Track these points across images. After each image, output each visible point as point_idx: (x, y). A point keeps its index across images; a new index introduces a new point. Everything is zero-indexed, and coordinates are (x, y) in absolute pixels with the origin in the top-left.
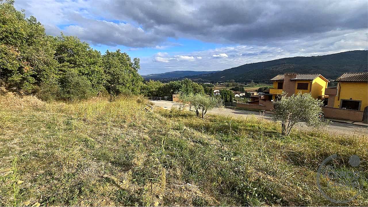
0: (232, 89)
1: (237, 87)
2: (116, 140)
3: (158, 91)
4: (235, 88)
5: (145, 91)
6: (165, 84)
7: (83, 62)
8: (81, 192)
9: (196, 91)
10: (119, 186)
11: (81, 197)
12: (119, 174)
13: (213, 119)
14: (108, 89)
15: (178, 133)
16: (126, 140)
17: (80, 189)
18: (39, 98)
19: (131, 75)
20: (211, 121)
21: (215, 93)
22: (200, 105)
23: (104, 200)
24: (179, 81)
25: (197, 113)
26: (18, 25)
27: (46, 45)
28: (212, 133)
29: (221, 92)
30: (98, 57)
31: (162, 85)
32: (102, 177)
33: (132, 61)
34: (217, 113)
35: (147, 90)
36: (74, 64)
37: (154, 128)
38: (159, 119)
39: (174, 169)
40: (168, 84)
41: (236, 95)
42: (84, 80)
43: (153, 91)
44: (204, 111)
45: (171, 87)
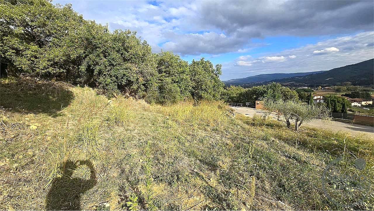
0: (346, 95)
1: (355, 93)
2: (201, 141)
3: (239, 97)
4: (352, 93)
5: (225, 97)
6: (247, 89)
7: (175, 72)
8: (178, 179)
9: (286, 97)
10: (207, 183)
11: (179, 183)
12: (206, 172)
13: (313, 133)
14: (193, 94)
15: (264, 143)
16: (210, 142)
17: (177, 176)
18: (146, 101)
19: (213, 81)
20: (308, 135)
21: (316, 100)
22: (292, 115)
23: (196, 191)
24: (264, 86)
25: (288, 124)
26: (138, 48)
27: (152, 61)
28: (312, 151)
29: (325, 99)
30: (186, 66)
31: (244, 90)
32: (193, 171)
33: (214, 68)
34: (319, 126)
35: (228, 95)
36: (169, 74)
37: (237, 134)
38: (241, 127)
39: (262, 181)
40: (251, 89)
41: (353, 104)
42: (175, 87)
43: (233, 97)
44: (299, 122)
45: (254, 92)
